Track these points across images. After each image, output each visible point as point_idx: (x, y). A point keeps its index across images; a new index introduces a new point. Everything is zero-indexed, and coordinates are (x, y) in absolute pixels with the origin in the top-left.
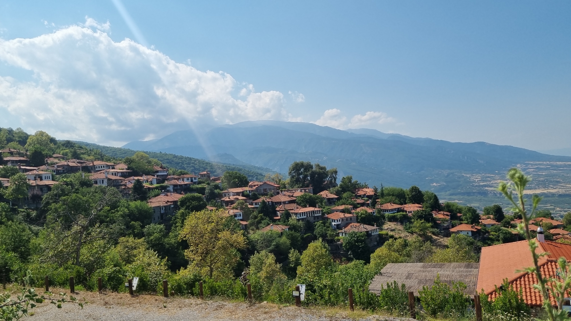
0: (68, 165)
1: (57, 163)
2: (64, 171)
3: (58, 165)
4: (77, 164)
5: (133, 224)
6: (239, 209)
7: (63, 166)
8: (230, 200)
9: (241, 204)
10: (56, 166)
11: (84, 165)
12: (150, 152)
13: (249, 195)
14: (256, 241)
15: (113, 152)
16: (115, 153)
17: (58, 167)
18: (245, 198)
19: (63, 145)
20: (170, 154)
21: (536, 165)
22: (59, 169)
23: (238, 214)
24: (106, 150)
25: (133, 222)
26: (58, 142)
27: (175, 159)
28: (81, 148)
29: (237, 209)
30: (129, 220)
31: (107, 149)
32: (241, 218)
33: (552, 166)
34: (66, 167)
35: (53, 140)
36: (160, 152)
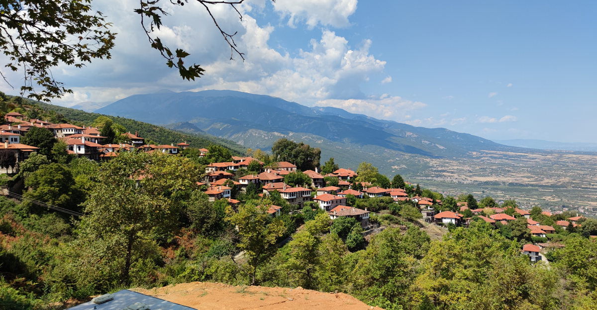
21: (490, 153)
23: (227, 192)
29: (225, 186)
32: (230, 195)
33: (505, 155)
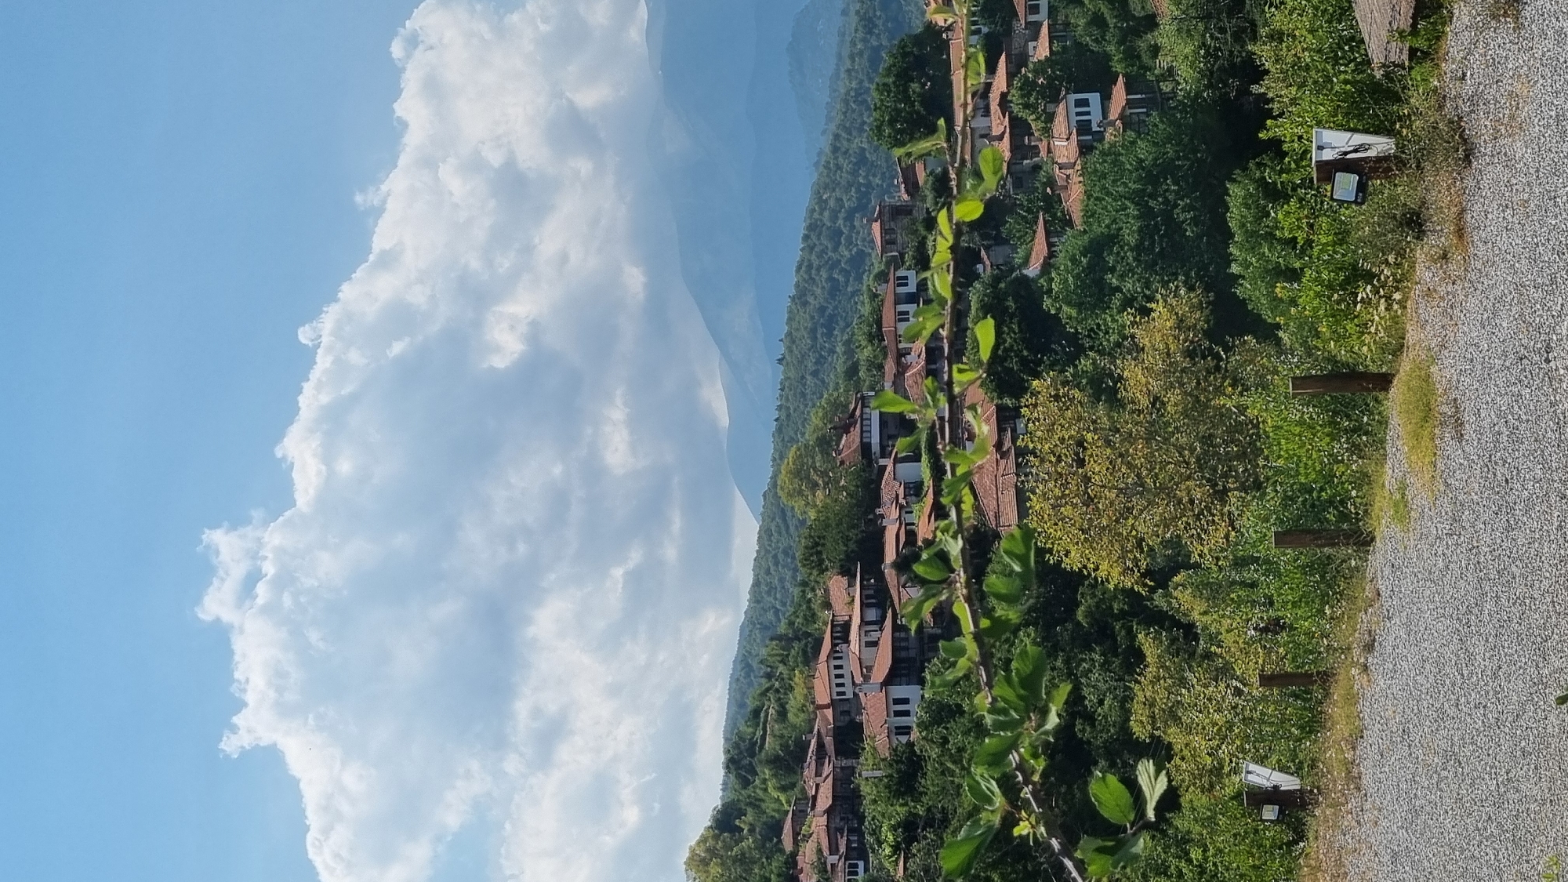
0: (829, 812)
1: (820, 851)
2: (851, 831)
3: (826, 852)
4: (824, 775)
5: (1089, 614)
6: (1050, 108)
7: (832, 831)
8: (1007, 135)
9: (1029, 95)
10: (832, 859)
11: (829, 741)
12: (780, 408)
13: (987, 35)
14: (1207, 53)
15: (776, 564)
16: (781, 556)
17: (838, 850)
18: (1003, 57)
19: (746, 783)
20: (790, 319)
22: (842, 849)
23: (1078, 114)
24: (769, 593)
25: (1080, 614)
26: (732, 796)
27: (811, 299)
28: (756, 713)
29: (1050, 118)
30: (1069, 626)
31: (764, 588)
32: (1094, 98)
34: (837, 822)
35: (726, 821)
36: (780, 361)
